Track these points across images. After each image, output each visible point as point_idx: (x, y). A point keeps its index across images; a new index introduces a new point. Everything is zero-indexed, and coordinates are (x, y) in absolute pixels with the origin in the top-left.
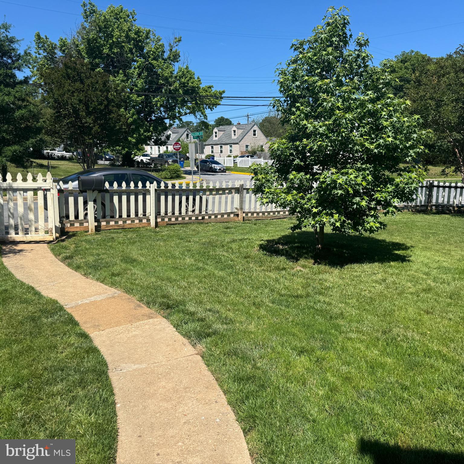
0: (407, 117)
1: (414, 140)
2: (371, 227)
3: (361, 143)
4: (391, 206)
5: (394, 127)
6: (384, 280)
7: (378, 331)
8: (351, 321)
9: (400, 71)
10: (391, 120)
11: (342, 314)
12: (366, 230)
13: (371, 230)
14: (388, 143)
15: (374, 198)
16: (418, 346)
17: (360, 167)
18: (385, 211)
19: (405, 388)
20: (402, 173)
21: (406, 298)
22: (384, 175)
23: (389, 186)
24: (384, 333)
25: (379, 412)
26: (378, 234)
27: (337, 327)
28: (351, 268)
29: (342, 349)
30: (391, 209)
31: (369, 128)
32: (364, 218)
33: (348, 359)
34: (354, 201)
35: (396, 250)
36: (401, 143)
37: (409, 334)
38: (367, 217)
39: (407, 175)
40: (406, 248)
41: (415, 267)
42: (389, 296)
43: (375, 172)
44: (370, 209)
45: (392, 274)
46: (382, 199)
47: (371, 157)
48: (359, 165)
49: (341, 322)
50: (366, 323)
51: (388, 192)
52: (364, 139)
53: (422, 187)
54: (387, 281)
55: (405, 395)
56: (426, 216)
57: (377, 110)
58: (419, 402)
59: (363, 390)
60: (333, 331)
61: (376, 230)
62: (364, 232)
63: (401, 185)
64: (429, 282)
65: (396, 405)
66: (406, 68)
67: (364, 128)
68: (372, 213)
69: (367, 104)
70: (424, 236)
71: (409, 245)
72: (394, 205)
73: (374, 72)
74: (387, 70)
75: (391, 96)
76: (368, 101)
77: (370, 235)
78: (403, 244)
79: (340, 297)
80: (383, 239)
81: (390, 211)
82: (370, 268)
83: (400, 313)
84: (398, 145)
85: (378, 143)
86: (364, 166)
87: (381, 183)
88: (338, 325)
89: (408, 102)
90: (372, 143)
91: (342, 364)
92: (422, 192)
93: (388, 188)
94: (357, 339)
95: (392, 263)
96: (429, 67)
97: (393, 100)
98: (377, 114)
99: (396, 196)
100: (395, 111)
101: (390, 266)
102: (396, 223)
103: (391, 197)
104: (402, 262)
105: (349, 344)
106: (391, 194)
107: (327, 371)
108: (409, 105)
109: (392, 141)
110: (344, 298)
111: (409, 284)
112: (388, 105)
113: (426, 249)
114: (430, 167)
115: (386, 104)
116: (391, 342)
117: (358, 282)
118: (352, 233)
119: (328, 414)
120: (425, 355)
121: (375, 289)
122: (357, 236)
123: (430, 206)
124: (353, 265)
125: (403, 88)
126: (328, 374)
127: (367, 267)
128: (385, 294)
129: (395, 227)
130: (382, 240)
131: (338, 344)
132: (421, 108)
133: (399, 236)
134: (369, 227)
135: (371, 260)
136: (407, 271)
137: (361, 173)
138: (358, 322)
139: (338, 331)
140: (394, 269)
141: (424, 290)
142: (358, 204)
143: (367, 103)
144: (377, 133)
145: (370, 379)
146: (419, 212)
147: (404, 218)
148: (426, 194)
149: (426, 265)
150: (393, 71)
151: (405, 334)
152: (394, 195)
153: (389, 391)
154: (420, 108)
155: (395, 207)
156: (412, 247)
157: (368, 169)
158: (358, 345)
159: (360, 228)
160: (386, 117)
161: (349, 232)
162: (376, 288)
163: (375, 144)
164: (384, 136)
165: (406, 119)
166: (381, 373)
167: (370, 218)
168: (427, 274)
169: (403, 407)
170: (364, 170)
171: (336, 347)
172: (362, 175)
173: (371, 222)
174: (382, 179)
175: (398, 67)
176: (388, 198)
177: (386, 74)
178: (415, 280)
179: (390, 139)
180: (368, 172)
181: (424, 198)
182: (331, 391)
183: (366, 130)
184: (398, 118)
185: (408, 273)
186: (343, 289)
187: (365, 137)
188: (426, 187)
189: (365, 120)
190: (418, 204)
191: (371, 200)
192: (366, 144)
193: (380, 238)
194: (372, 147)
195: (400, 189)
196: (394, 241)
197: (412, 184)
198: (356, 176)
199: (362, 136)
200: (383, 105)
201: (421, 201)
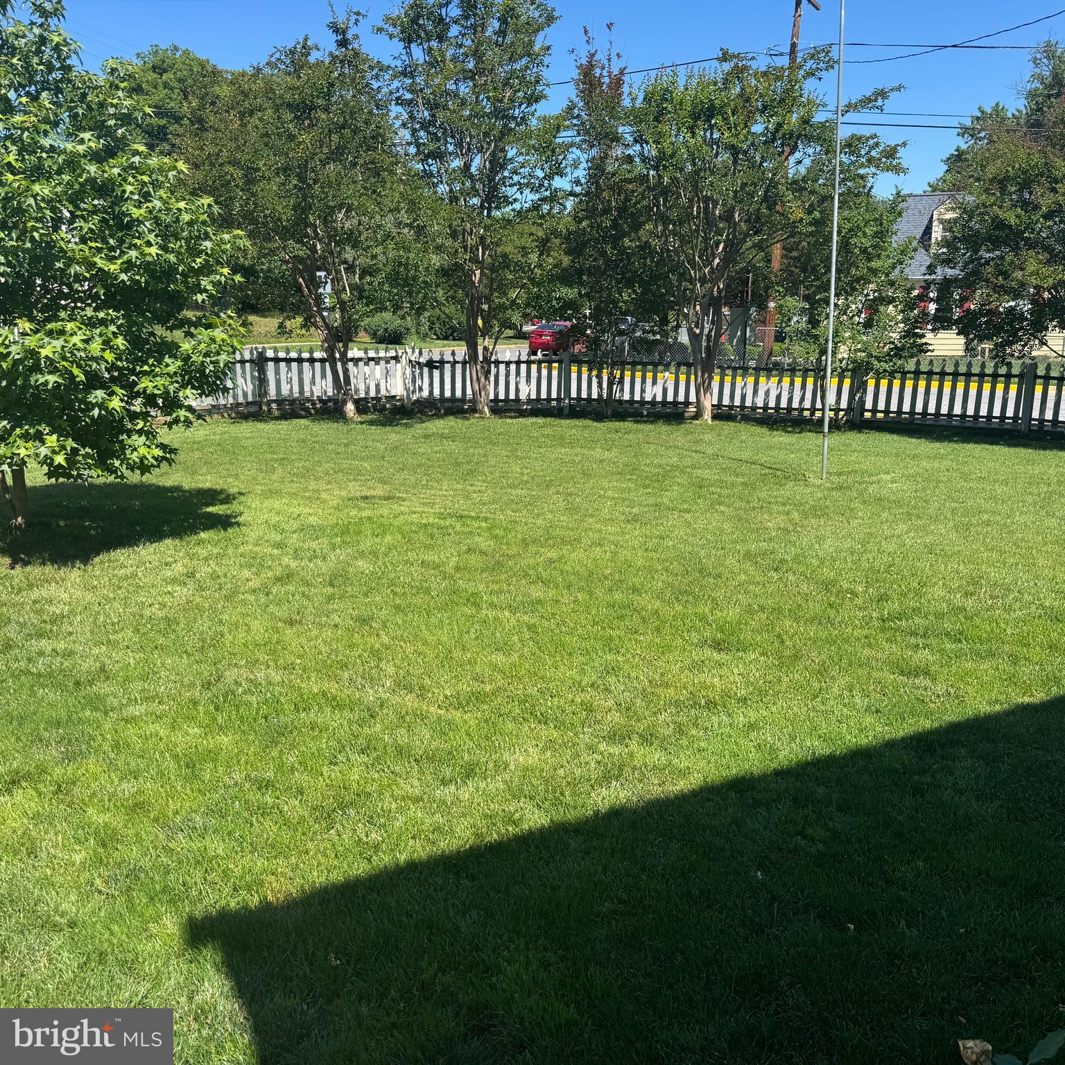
0: (185, 199)
1: (207, 254)
2: (143, 458)
3: (85, 258)
4: (181, 406)
5: (157, 221)
6: (191, 575)
7: (192, 685)
8: (127, 679)
9: (154, 91)
10: (149, 205)
11: (103, 669)
12: (131, 468)
13: (144, 467)
14: (149, 259)
15: (138, 391)
16: (281, 693)
17: (92, 317)
18: (168, 419)
19: (264, 785)
20: (192, 329)
21: (244, 603)
22: (152, 334)
23: (167, 360)
24: (207, 685)
25: (220, 851)
26: (162, 475)
27: (95, 703)
28: (109, 561)
29: (116, 746)
30: (182, 413)
31: (100, 221)
32: (121, 438)
33: (133, 764)
34: (91, 399)
35: (208, 505)
36: (181, 261)
37: (258, 675)
38: (129, 437)
39: (203, 334)
40: (228, 499)
41: (253, 535)
42: (207, 605)
43: (130, 327)
44: (133, 416)
45: (206, 559)
46: (157, 392)
47: (115, 293)
48: (89, 312)
49: (103, 688)
50: (163, 676)
51: (168, 374)
52: (91, 248)
53: (243, 362)
54: (198, 575)
55: (269, 800)
56: (261, 426)
57: (111, 180)
58: (297, 803)
59: (178, 819)
60: (88, 713)
61: (155, 463)
62: (127, 473)
63: (194, 358)
64: (286, 560)
65: (252, 825)
66: (166, 85)
67: (86, 221)
68: (139, 427)
69: (85, 164)
70: (264, 467)
71: (233, 490)
72: (186, 404)
73: (89, 87)
74: (122, 85)
75: (142, 148)
76: (85, 156)
77: (144, 479)
78: (222, 491)
79: (92, 632)
80: (176, 484)
81: (182, 419)
82: (155, 553)
83: (235, 637)
84: (175, 264)
85: (125, 258)
86: (101, 315)
87: (149, 353)
88: (98, 697)
89: (181, 165)
90: (111, 259)
91: (121, 779)
92: (244, 372)
93: (167, 365)
94: (146, 715)
95: (203, 535)
96: (217, 89)
97: (146, 157)
98: (113, 191)
99: (189, 382)
100: (156, 185)
101: (200, 543)
102: (200, 445)
103: (176, 385)
104: (225, 530)
105: (131, 730)
106: (175, 379)
107: (85, 805)
108: (186, 174)
109: (157, 255)
110: (103, 634)
111: (246, 573)
112: (138, 170)
113: (271, 493)
114: (252, 318)
115: (132, 166)
116: (224, 701)
117: (131, 589)
118: (98, 476)
119: (103, 897)
120: (297, 709)
121: (173, 597)
122: (111, 485)
123: (265, 404)
124: (113, 554)
125: (167, 134)
126: (90, 811)
127: (147, 552)
128: (198, 604)
129: (197, 454)
130: (173, 487)
131: (104, 739)
132: (214, 182)
133: (209, 473)
134: (137, 460)
135: (156, 535)
136: (237, 547)
137: (98, 331)
138: (144, 678)
139: (101, 711)
140: (209, 547)
141: (278, 579)
142: (101, 406)
143: (83, 161)
144: (120, 234)
145: (188, 792)
146: (245, 417)
147: (214, 434)
148: (253, 377)
149: (275, 527)
150: (137, 90)
151: (252, 677)
152: (183, 380)
153: (233, 803)
154: (210, 183)
155: (190, 409)
156: (240, 493)
157: (112, 321)
158: (152, 728)
159: (117, 463)
160: (136, 197)
161: (92, 477)
162: (175, 594)
163: (119, 262)
164: (138, 242)
165: (182, 205)
166: (211, 770)
167: (135, 437)
168: (278, 545)
169: (267, 823)
170: (103, 322)
171: (100, 745)
172: (101, 335)
173: (139, 448)
174: (148, 343)
175: (148, 81)
176: (171, 388)
177: (120, 93)
178: (255, 563)
179: (154, 250)
180: (113, 328)
181: (251, 387)
182: (104, 845)
183: (94, 227)
184: (165, 203)
185: (241, 550)
186: (98, 613)
187: (93, 244)
188: (251, 361)
189: (85, 203)
190: (241, 400)
191: (133, 396)
192: (97, 260)
193: (168, 482)
194: (113, 268)
195: (193, 367)
196: (200, 486)
197: (218, 354)
198: (85, 337)
199: (83, 240)
200: (124, 169)
201: (245, 394)
